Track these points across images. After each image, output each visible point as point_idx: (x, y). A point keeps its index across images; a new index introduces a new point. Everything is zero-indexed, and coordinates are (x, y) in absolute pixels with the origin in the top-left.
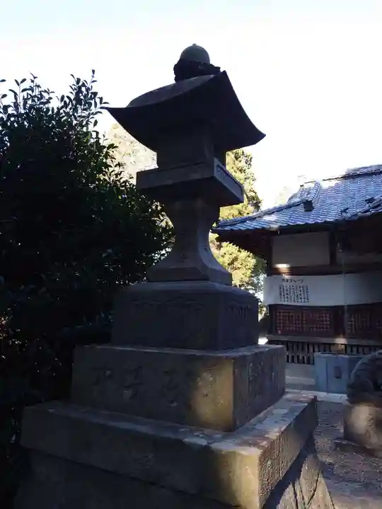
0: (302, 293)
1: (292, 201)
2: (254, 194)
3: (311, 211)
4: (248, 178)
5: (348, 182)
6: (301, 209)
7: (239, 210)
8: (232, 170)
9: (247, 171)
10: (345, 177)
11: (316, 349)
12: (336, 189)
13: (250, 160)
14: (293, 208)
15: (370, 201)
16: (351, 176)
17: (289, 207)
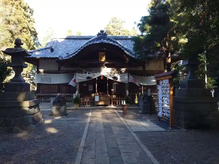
0: (49, 79)
1: (47, 47)
2: (34, 30)
3: (53, 51)
4: (31, 21)
5: (67, 41)
6: (49, 51)
7: (26, 38)
8: (23, 18)
9: (31, 17)
10: (66, 39)
11: (51, 97)
12: (63, 43)
13: (33, 12)
14: (47, 50)
15: (68, 54)
16: (68, 39)
17: (45, 49)
